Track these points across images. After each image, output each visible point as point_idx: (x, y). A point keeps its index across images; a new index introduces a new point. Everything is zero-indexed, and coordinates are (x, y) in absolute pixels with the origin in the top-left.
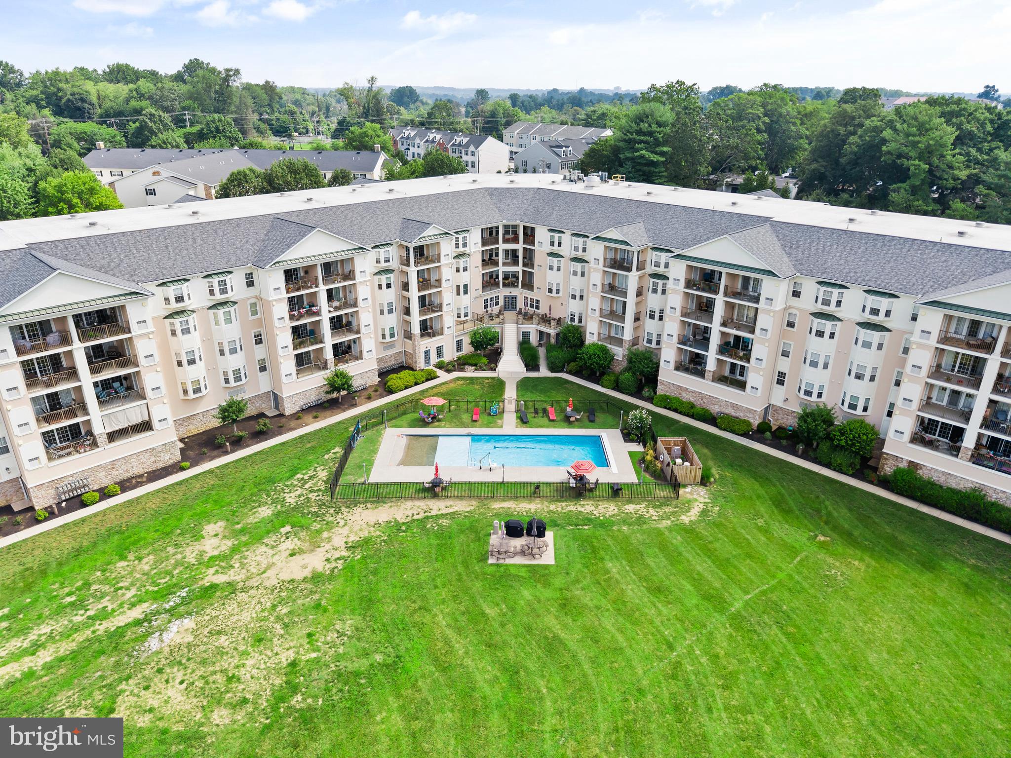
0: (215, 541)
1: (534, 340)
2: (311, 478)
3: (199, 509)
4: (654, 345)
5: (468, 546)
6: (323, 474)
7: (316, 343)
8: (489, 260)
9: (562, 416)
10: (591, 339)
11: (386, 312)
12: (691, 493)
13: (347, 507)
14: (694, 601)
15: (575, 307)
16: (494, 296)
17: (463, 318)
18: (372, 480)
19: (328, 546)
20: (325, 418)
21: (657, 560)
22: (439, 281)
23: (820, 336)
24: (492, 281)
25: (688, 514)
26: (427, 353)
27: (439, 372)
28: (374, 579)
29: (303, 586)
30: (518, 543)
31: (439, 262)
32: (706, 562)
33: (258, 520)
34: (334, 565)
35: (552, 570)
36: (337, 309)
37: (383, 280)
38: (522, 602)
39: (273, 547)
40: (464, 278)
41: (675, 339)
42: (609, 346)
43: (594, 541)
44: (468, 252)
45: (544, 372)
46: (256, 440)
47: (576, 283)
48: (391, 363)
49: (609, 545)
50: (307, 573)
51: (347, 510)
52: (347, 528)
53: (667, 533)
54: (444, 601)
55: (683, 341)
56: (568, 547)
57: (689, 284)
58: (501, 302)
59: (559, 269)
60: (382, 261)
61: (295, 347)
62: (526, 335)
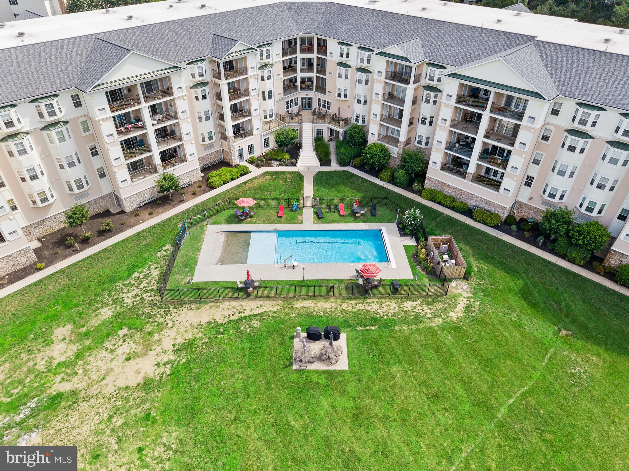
0: (61, 346)
1: (326, 136)
2: (146, 276)
3: (51, 311)
4: (423, 146)
5: (276, 350)
6: (156, 273)
7: (145, 152)
8: (289, 67)
9: (349, 211)
10: (372, 139)
11: (204, 119)
12: (456, 288)
13: (175, 308)
14: (467, 408)
15: (359, 109)
16: (293, 98)
17: (269, 119)
18: (195, 279)
19: (158, 349)
20: (159, 214)
21: (434, 363)
22: (247, 90)
23: (571, 150)
24: (292, 84)
25: (456, 310)
26: (240, 151)
27: (251, 167)
28: (196, 386)
29: (136, 394)
30: (317, 347)
31: (246, 74)
32: (473, 363)
33: (100, 322)
34: (163, 369)
35: (347, 376)
36: (160, 122)
37: (199, 91)
38: (322, 413)
39: (112, 351)
40: (268, 85)
41: (443, 145)
42: (387, 146)
43: (381, 343)
44: (271, 62)
45: (335, 166)
46: (102, 238)
47: (361, 91)
48: (212, 160)
49: (392, 348)
50: (140, 379)
51: (175, 310)
52: (174, 329)
53: (440, 332)
54: (255, 412)
55: (450, 147)
56: (359, 350)
57: (459, 100)
58: (300, 103)
59: (347, 77)
60: (197, 75)
61: (126, 157)
62: (320, 132)
